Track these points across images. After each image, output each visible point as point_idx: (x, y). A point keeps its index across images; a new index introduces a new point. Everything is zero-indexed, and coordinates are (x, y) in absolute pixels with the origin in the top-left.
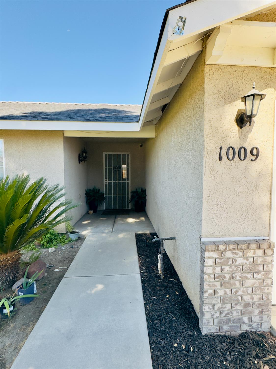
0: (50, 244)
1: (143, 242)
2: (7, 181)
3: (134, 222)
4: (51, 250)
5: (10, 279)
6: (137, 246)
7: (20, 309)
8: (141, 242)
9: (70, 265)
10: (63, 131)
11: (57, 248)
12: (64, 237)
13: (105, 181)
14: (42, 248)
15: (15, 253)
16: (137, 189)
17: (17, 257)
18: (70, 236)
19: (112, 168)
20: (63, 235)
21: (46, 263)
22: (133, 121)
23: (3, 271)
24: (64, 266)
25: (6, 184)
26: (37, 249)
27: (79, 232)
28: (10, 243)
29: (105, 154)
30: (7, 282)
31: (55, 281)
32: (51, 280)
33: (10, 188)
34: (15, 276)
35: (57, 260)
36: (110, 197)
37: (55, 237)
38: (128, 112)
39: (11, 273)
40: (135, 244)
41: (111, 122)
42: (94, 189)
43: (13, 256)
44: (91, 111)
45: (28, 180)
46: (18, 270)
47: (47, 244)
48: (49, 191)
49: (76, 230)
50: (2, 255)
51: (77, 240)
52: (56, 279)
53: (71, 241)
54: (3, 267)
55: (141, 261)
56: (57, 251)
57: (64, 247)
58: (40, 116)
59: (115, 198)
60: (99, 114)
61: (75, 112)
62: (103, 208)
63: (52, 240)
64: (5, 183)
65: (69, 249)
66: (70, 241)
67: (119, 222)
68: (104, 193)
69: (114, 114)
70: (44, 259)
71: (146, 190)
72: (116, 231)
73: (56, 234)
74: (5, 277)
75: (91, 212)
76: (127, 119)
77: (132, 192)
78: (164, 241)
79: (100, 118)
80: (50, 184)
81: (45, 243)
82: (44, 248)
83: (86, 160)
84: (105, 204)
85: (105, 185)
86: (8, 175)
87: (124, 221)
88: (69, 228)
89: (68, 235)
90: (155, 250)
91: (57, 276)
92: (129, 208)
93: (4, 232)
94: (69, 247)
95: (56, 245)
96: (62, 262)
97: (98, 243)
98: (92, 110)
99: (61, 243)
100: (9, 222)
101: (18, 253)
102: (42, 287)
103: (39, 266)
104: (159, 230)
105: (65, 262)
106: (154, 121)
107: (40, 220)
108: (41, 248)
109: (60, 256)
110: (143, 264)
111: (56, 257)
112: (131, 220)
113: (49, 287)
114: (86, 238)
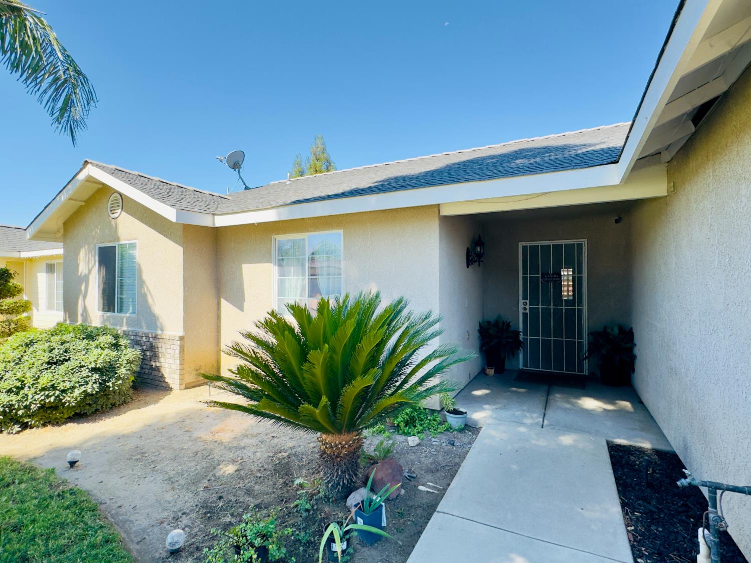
0: (410, 427)
1: (635, 470)
2: (346, 303)
3: (601, 410)
4: (413, 441)
5: (344, 484)
6: (616, 479)
7: (358, 551)
8: (626, 470)
9: (449, 485)
10: (439, 205)
11: (423, 439)
12: (437, 419)
13: (523, 306)
14: (397, 432)
15: (353, 436)
16: (605, 328)
17: (356, 444)
18: (447, 417)
19: (540, 276)
20: (434, 414)
21: (402, 465)
22: (601, 163)
23: (333, 465)
24: (436, 483)
25: (344, 307)
26: (387, 433)
27: (466, 413)
28: (346, 419)
29: (523, 246)
30: (339, 487)
31: (419, 511)
32: (412, 506)
33: (350, 315)
34: (351, 480)
35: (423, 465)
36: (535, 343)
37: (420, 416)
38: (581, 146)
39: (345, 472)
40: (611, 471)
41: (543, 173)
42: (497, 322)
43: (350, 441)
44: (493, 158)
45: (378, 301)
46: (356, 470)
47: (406, 426)
48: (413, 325)
49: (461, 407)
50: (334, 436)
51: (461, 431)
52: (421, 509)
53: (449, 429)
54: (334, 457)
55: (633, 528)
56: (424, 446)
57: (437, 440)
58: (400, 183)
59: (546, 343)
60: (512, 162)
61: (461, 166)
62: (518, 364)
63: (413, 419)
64: (343, 305)
65: (447, 447)
66: (447, 430)
67: (559, 404)
68: (521, 332)
69: (547, 156)
70: (399, 457)
71: (634, 331)
72: (552, 425)
73: (422, 408)
74: (337, 477)
75: (491, 372)
76: (583, 161)
77: (590, 334)
78: (722, 495)
79: (515, 169)
80: (415, 310)
81: (402, 424)
82: (399, 434)
83: (481, 260)
84: (521, 356)
85: (523, 313)
86: (348, 292)
87: (572, 404)
88: (447, 400)
89: (445, 415)
90: (680, 507)
91: (424, 502)
92: (583, 373)
93: (339, 397)
94: (446, 443)
95: (421, 433)
96: (432, 472)
97: (509, 448)
98: (494, 156)
99: (430, 430)
100: (346, 377)
101: (358, 437)
102: (396, 518)
103: (390, 471)
104: (686, 448)
105: (438, 474)
106: (662, 153)
107: (396, 379)
108: (394, 432)
109: (429, 458)
110: (639, 537)
111: (421, 459)
112: (590, 403)
113: (409, 523)
114: (482, 429)
